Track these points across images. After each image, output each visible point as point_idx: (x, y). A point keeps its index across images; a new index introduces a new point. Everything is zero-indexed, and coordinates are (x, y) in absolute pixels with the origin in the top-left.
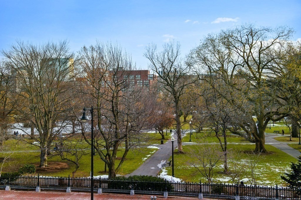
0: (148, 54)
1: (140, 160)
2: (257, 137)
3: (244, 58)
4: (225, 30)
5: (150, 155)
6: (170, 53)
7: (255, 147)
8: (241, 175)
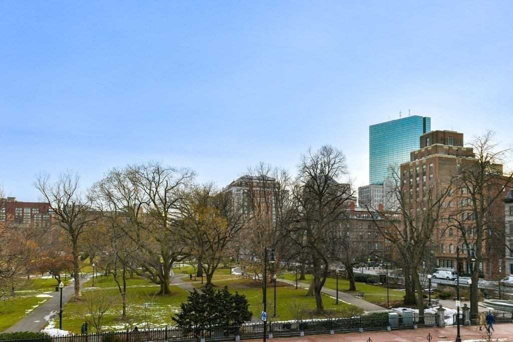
0: (38, 184)
1: (23, 312)
2: (162, 278)
3: (150, 196)
4: (131, 165)
5: (37, 306)
6: (67, 185)
7: (160, 289)
8: (140, 320)
